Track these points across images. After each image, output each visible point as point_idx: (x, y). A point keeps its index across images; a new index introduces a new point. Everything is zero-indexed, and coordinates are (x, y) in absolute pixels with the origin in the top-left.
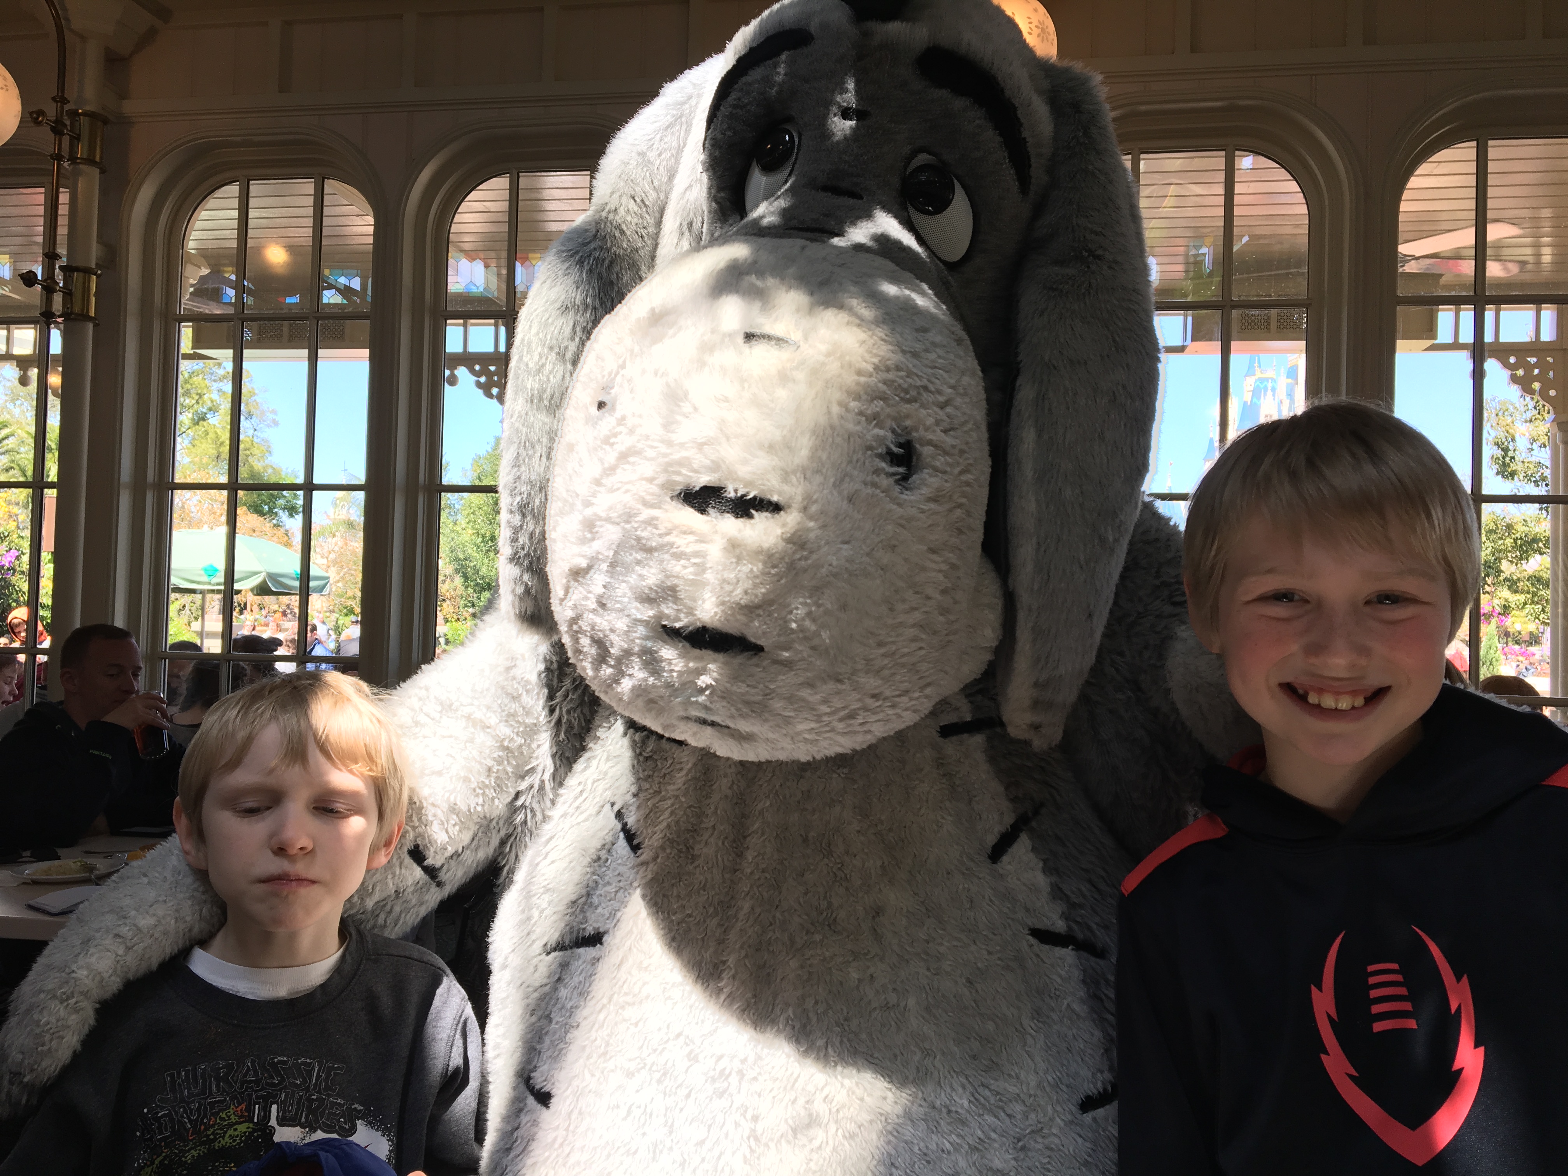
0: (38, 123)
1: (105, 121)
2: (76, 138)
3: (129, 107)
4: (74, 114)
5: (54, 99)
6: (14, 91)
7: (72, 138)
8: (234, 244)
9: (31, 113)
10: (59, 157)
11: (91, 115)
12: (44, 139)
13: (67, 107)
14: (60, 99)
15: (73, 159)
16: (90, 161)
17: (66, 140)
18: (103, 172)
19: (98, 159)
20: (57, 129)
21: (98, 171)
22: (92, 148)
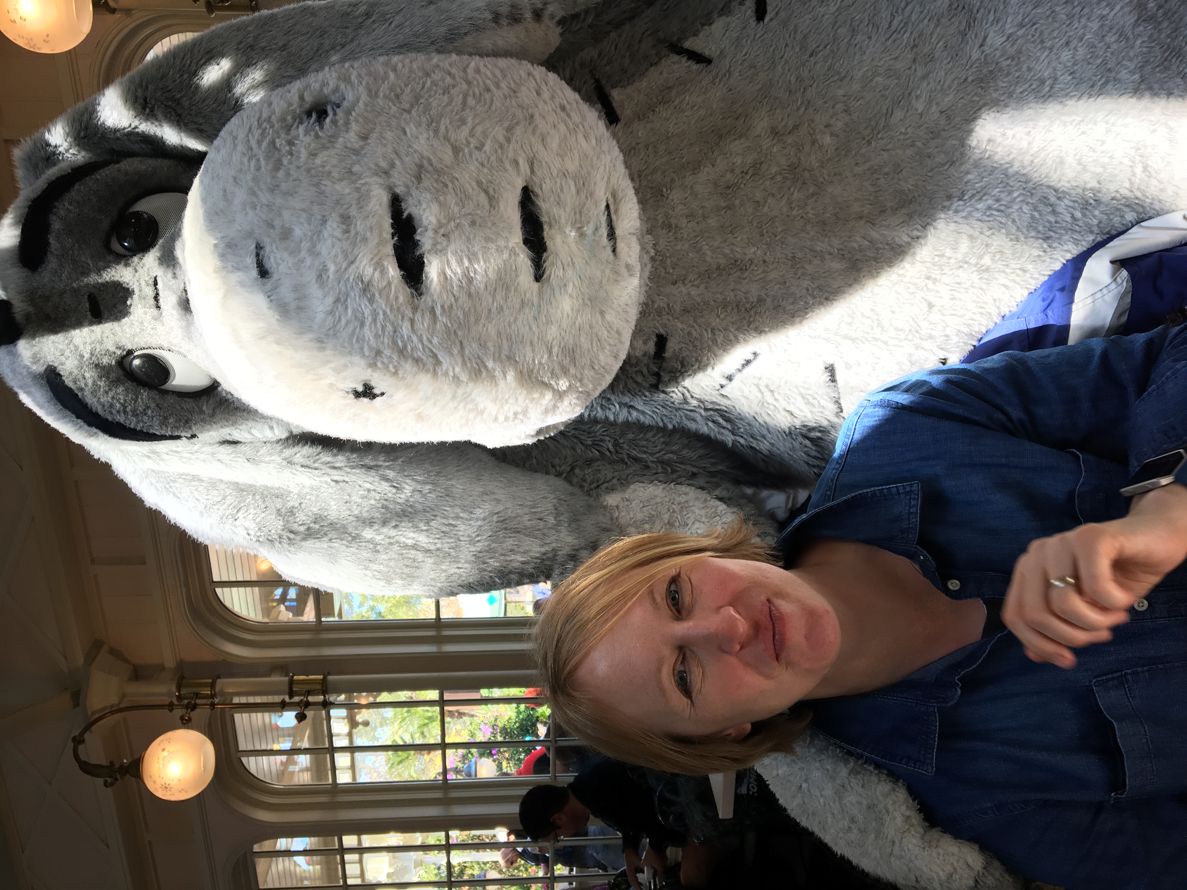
0: (190, 720)
1: (182, 678)
2: (197, 695)
3: (170, 663)
4: (179, 698)
5: (171, 711)
6: (170, 734)
7: (197, 698)
8: (256, 589)
9: (183, 724)
10: (213, 705)
11: (179, 688)
12: (200, 714)
13: (176, 702)
14: (171, 707)
15: (213, 696)
16: (212, 686)
17: (199, 701)
18: (219, 677)
19: (210, 681)
20: (194, 707)
21: (219, 681)
22: (205, 685)
